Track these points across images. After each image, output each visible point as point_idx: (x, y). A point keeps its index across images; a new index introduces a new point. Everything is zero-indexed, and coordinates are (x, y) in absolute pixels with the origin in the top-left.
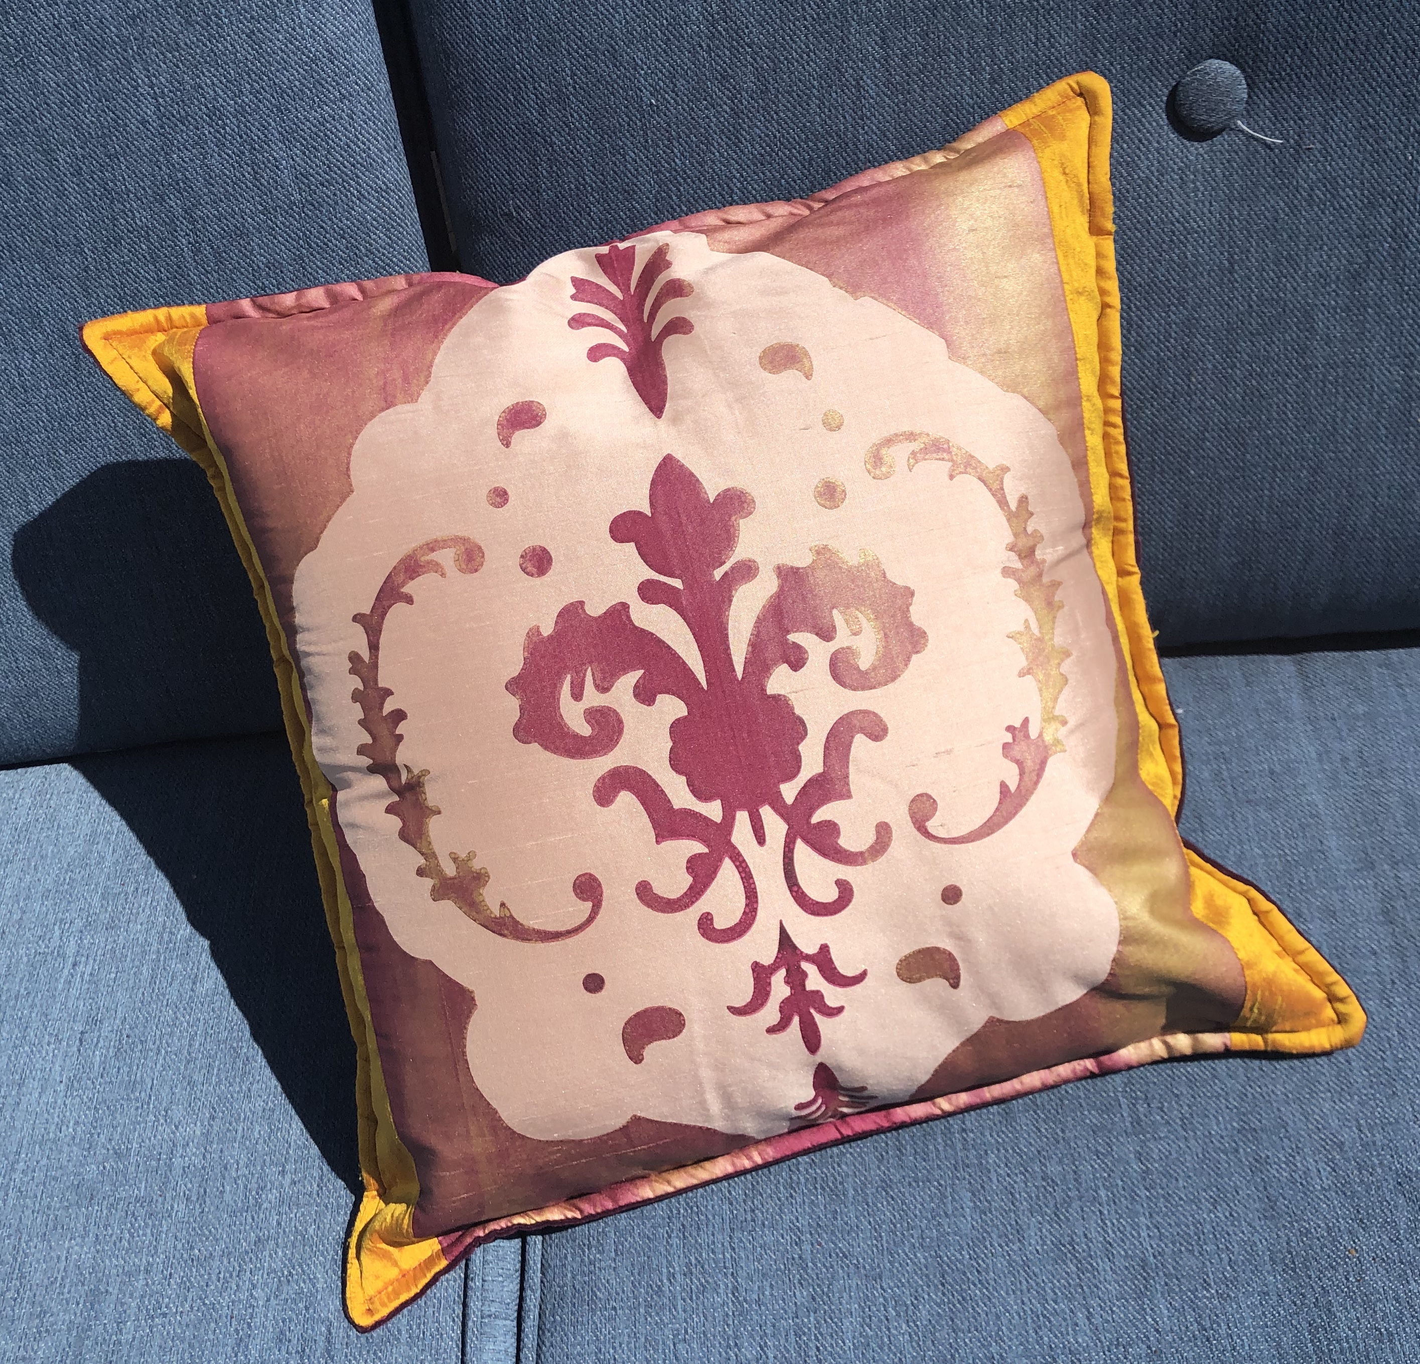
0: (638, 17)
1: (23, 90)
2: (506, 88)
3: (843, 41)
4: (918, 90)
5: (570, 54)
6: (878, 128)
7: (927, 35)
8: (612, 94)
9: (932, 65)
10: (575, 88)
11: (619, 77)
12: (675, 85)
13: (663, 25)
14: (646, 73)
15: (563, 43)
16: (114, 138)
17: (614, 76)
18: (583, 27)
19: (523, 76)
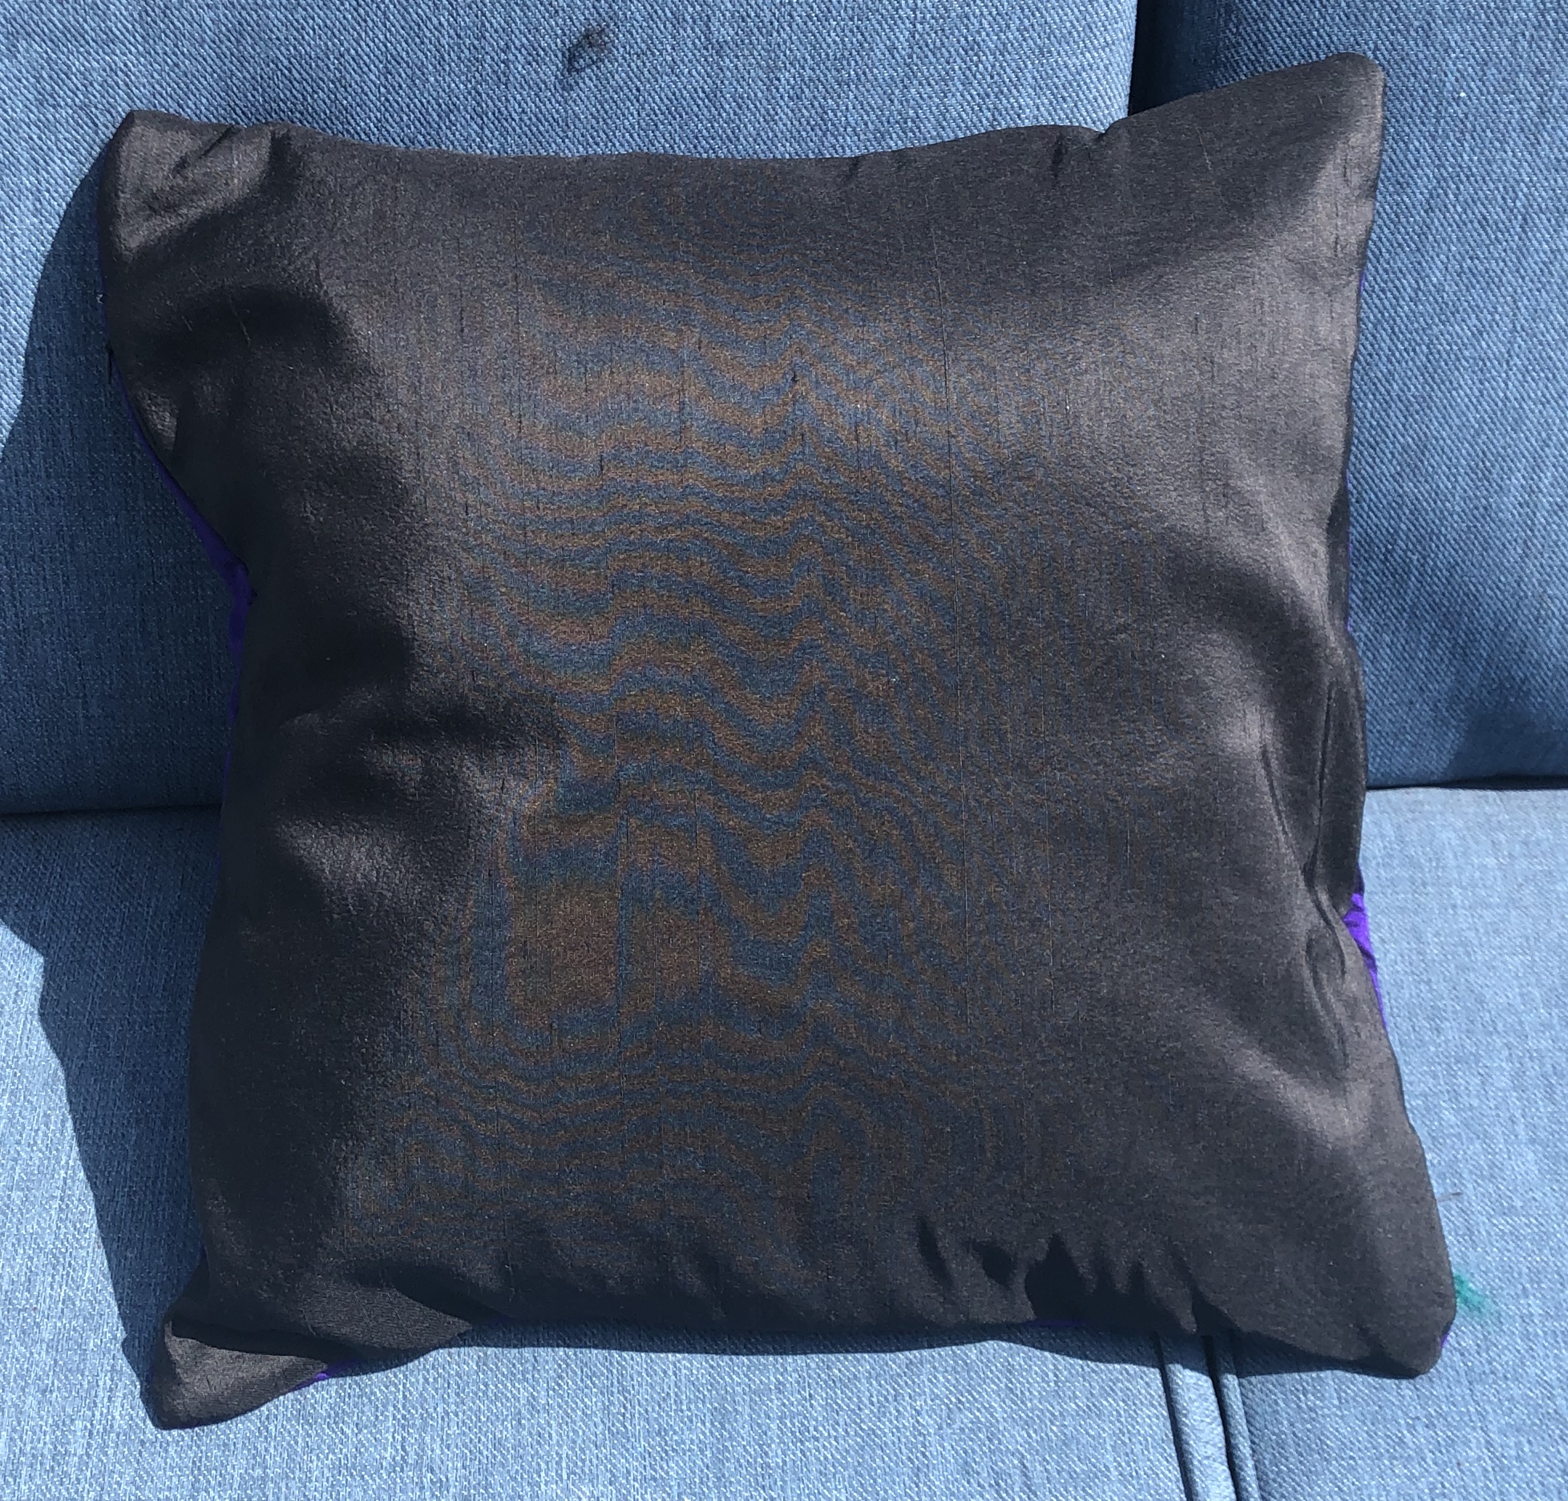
8: (1414, 74)
11: (1426, 58)
12: (1485, 74)
14: (1457, 57)
17: (1421, 56)
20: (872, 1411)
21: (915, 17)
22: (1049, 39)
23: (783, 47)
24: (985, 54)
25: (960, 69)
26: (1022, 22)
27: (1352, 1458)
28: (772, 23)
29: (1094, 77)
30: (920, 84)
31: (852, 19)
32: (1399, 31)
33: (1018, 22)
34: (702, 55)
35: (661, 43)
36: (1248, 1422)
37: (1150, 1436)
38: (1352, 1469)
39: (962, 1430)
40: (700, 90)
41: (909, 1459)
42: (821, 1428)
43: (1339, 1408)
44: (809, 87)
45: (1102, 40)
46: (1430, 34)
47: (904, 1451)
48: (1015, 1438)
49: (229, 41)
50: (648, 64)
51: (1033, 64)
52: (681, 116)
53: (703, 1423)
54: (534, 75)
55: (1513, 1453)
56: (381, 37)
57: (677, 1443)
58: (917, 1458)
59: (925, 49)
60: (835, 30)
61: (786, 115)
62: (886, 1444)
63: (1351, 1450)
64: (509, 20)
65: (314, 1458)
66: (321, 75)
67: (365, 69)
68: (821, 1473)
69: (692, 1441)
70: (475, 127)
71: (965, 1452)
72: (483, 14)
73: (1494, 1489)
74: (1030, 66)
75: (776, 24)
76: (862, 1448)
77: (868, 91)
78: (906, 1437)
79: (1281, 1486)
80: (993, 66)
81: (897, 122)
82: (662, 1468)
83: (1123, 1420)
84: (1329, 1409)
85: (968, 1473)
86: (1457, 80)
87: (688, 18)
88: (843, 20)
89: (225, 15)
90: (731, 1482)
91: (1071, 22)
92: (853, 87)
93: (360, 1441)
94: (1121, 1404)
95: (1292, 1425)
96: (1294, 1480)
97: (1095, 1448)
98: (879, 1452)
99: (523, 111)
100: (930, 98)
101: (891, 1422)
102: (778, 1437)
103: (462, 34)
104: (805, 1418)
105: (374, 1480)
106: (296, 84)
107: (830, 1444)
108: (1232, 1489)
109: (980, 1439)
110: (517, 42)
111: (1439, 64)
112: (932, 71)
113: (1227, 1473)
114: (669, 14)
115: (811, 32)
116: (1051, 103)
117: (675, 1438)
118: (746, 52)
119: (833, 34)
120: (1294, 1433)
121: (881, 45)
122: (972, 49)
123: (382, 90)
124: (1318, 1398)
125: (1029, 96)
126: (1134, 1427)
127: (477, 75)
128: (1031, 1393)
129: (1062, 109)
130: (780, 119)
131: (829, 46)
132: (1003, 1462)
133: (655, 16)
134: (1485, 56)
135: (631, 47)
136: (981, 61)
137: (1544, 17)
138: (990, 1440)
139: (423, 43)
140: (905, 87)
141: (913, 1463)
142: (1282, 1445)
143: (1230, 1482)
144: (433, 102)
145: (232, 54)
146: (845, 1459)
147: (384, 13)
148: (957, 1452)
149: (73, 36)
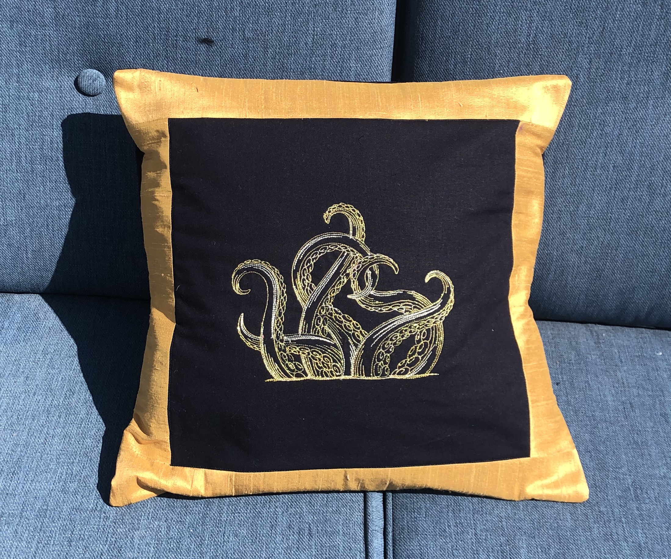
0: (502, 37)
1: (265, 24)
2: (443, 55)
3: (575, 60)
4: (599, 82)
5: (472, 47)
6: (582, 94)
7: (607, 63)
8: (484, 64)
9: (606, 74)
10: (470, 59)
11: (488, 58)
12: (509, 65)
13: (510, 42)
14: (499, 59)
15: (471, 42)
16: (293, 48)
17: (487, 58)
18: (480, 38)
19: (452, 52)
20: (260, 505)
21: (314, 34)
22: (360, 44)
23: (269, 41)
24: (338, 48)
25: (330, 52)
26: (351, 38)
27: (426, 535)
28: (265, 32)
29: (377, 59)
30: (316, 56)
31: (293, 33)
32: (479, 49)
33: (349, 38)
34: (242, 42)
35: (228, 37)
36: (393, 521)
37: (357, 522)
38: (425, 538)
39: (291, 514)
40: (241, 54)
41: (270, 522)
42: (242, 510)
43: (425, 518)
44: (278, 55)
45: (379, 46)
46: (490, 50)
47: (269, 519)
48: (309, 518)
49: (84, 28)
50: (224, 44)
51: (355, 52)
52: (235, 62)
53: (201, 505)
54: (186, 46)
55: (484, 538)
56: (135, 29)
57: (191, 511)
58: (273, 522)
59: (318, 45)
60: (287, 36)
61: (270, 64)
62: (263, 516)
63: (426, 532)
64: (178, 26)
65: (65, 504)
66: (115, 41)
67: (130, 40)
68: (239, 524)
69: (196, 510)
70: (165, 62)
71: (290, 521)
72: (169, 24)
73: (475, 549)
74: (354, 53)
75: (267, 33)
76: (255, 517)
77: (298, 58)
78: (271, 515)
79: (400, 542)
80: (341, 52)
81: (308, 69)
82: (184, 518)
83: (348, 515)
84: (421, 518)
85: (290, 528)
86: (499, 66)
87: (238, 29)
88: (290, 33)
89: (83, 19)
90: (207, 525)
91: (368, 39)
92: (293, 56)
93: (82, 501)
94: (348, 510)
95: (408, 522)
96: (405, 541)
97: (336, 524)
98: (260, 519)
99: (182, 57)
100: (319, 61)
101: (266, 509)
102: (226, 511)
103: (162, 30)
104: (237, 506)
105: (84, 514)
106: (106, 44)
107: (244, 515)
108: (383, 542)
109: (296, 517)
110: (180, 34)
111: (493, 61)
112: (320, 52)
113: (383, 537)
114: (231, 27)
115: (279, 36)
116: (361, 66)
117: (191, 509)
118: (257, 42)
119: (286, 38)
120: (408, 526)
121: (303, 42)
122: (334, 46)
123: (135, 47)
124: (418, 514)
125: (354, 63)
126: (351, 518)
127: (167, 44)
128: (317, 504)
129: (365, 68)
130: (268, 65)
131: (285, 41)
132: (303, 526)
133: (226, 28)
134: (509, 59)
135: (218, 37)
136: (337, 50)
137: (529, 46)
138: (300, 518)
139: (148, 32)
140: (311, 57)
141: (271, 523)
142: (403, 529)
143: (383, 540)
144: (152, 52)
145: (85, 32)
146: (248, 520)
147: (136, 22)
148: (287, 521)
149: (32, 23)
